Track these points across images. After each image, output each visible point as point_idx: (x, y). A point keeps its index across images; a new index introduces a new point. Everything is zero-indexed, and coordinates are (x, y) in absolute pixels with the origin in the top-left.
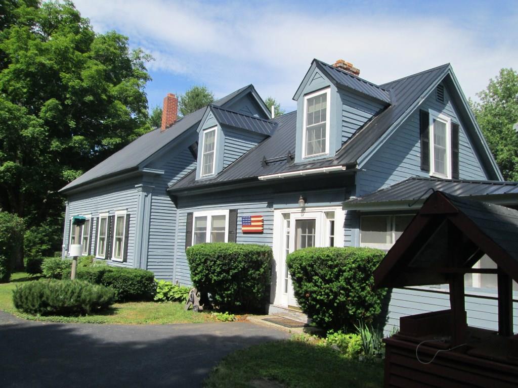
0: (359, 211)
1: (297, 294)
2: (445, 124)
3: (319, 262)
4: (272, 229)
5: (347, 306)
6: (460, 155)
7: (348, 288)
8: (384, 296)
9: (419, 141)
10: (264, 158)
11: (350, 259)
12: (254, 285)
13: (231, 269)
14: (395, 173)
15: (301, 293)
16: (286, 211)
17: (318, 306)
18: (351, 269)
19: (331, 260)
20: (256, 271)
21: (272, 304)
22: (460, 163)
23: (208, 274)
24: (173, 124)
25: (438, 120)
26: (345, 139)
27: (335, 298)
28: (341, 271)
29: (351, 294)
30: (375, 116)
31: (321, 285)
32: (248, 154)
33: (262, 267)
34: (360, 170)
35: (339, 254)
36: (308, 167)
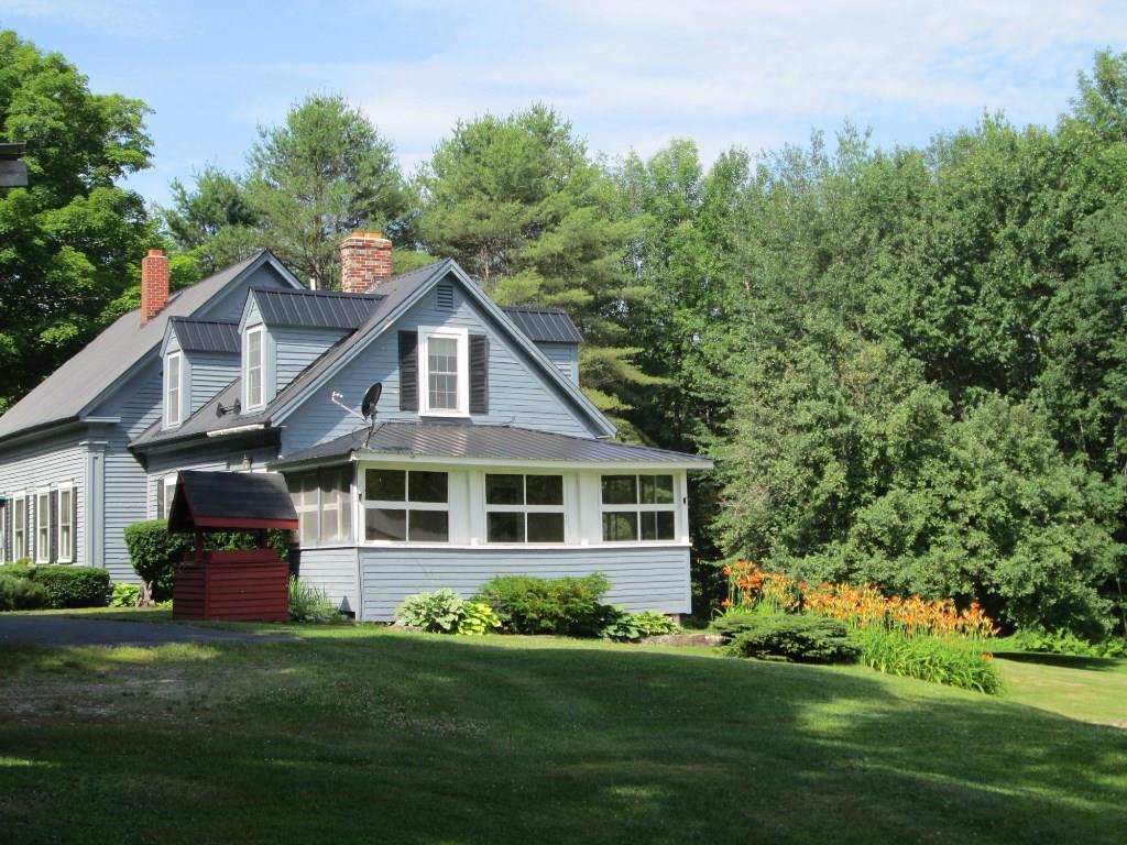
2: (457, 339)
6: (491, 377)
9: (396, 374)
10: (220, 405)
22: (492, 389)
23: (144, 556)
24: (161, 309)
25: (437, 337)
26: (282, 387)
30: (333, 348)
34: (278, 427)
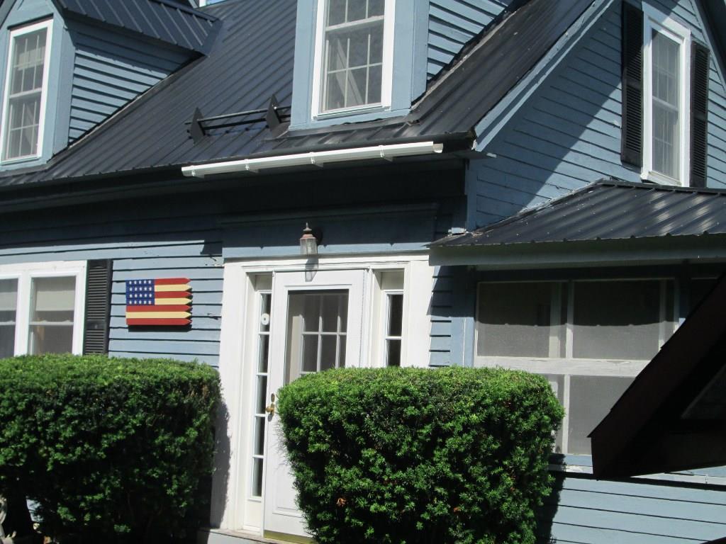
0: (474, 268)
1: (307, 500)
2: (679, 45)
3: (379, 409)
4: (216, 318)
5: (451, 529)
6: (710, 128)
7: (457, 480)
8: (544, 498)
9: (620, 86)
10: (198, 113)
11: (466, 401)
12: (170, 476)
13: (107, 430)
14: (562, 167)
15: (323, 498)
16: (261, 266)
17: (370, 531)
18: (467, 427)
19: (414, 402)
20: (176, 434)
21: (217, 527)
22: (710, 150)
23: (35, 446)
25: (663, 32)
26: (435, 69)
27: (421, 507)
28: (440, 435)
29: (463, 495)
30: (509, 9)
31: (384, 473)
32: (141, 104)
33: (191, 425)
34: (482, 155)
35: (435, 386)
36: (329, 142)
